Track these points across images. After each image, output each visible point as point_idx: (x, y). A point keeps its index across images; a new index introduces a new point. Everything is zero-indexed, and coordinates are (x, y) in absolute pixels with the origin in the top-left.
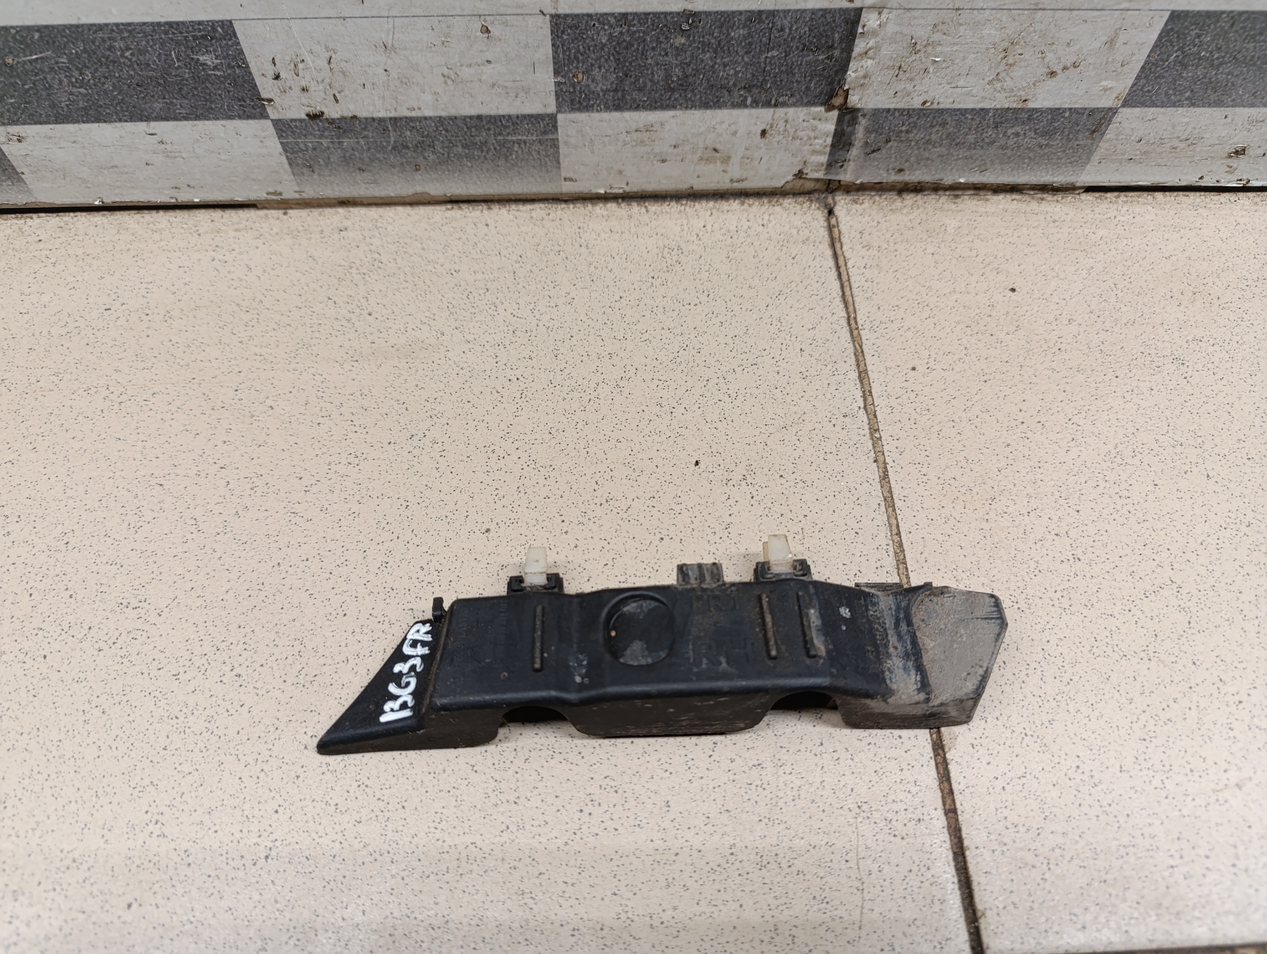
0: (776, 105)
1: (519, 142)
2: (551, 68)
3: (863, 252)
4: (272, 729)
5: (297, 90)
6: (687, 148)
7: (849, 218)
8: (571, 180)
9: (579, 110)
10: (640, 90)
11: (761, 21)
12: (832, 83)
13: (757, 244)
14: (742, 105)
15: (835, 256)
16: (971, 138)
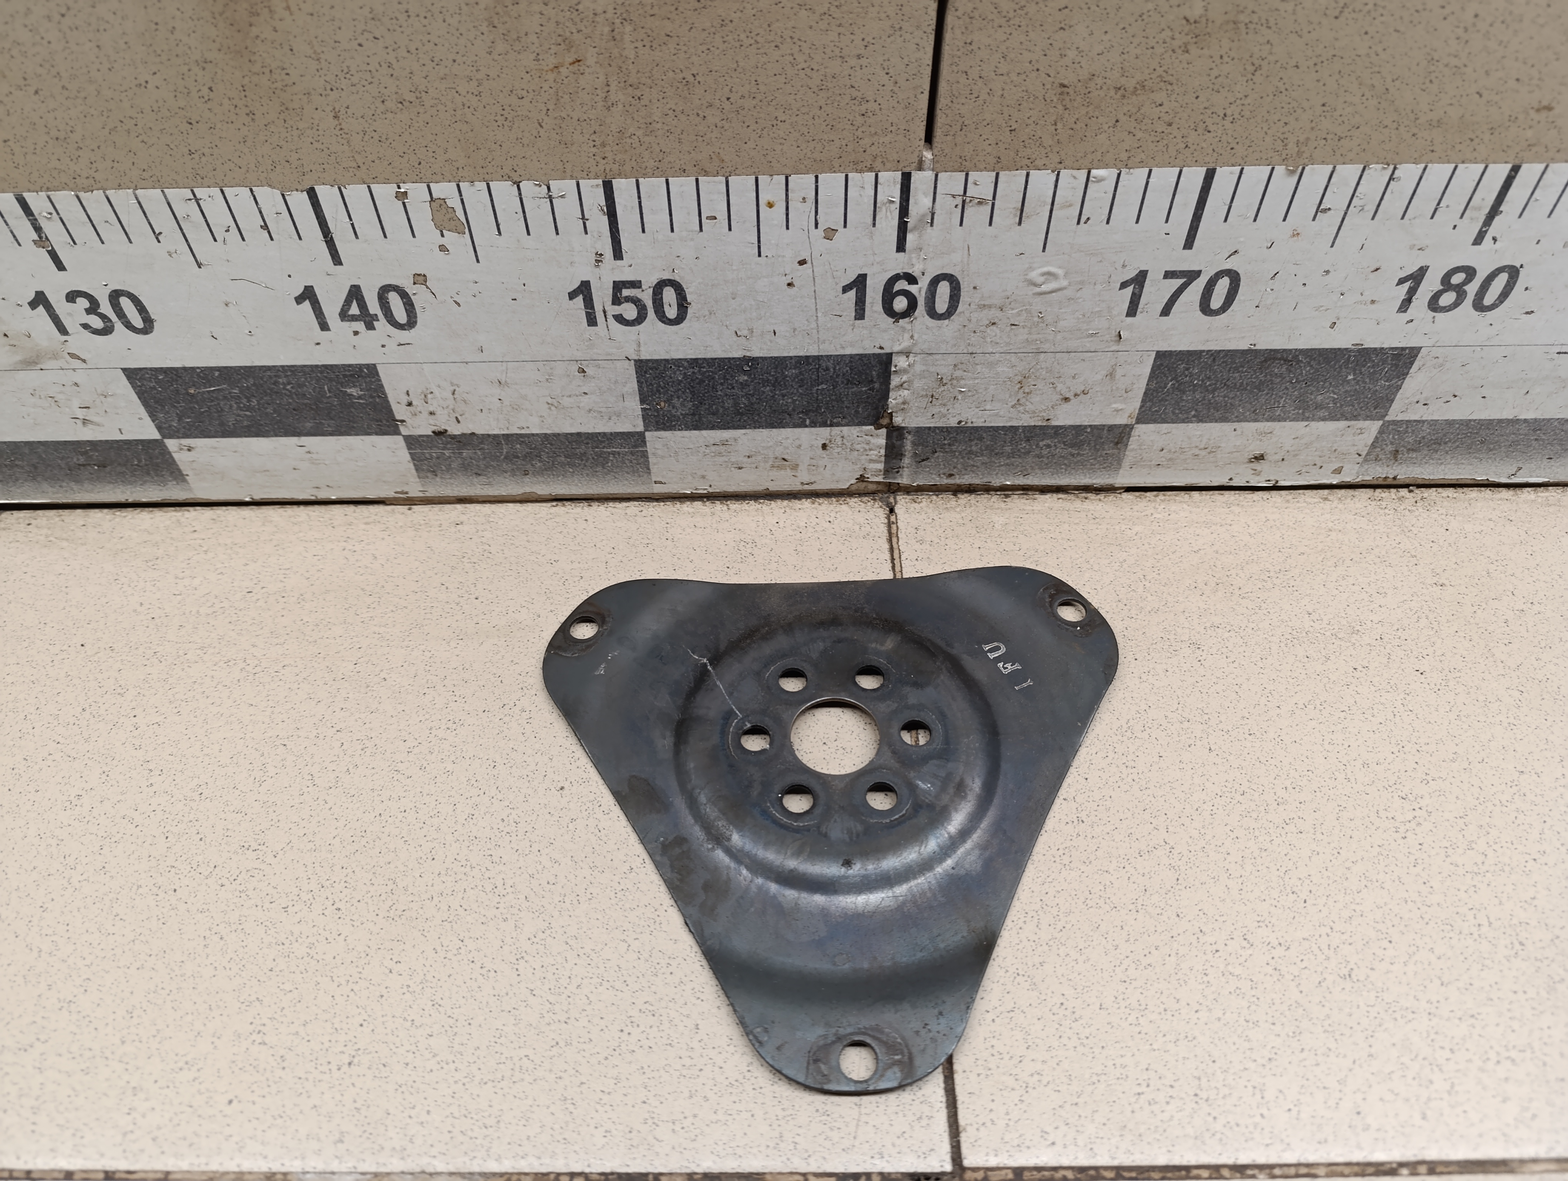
0: (831, 425)
1: (614, 453)
2: (638, 398)
3: (917, 546)
4: (363, 955)
5: (425, 414)
6: (759, 458)
7: (907, 515)
8: (661, 483)
9: (664, 429)
10: (714, 414)
11: (809, 364)
12: (876, 408)
13: (822, 538)
14: (802, 425)
15: (892, 549)
16: (1008, 449)
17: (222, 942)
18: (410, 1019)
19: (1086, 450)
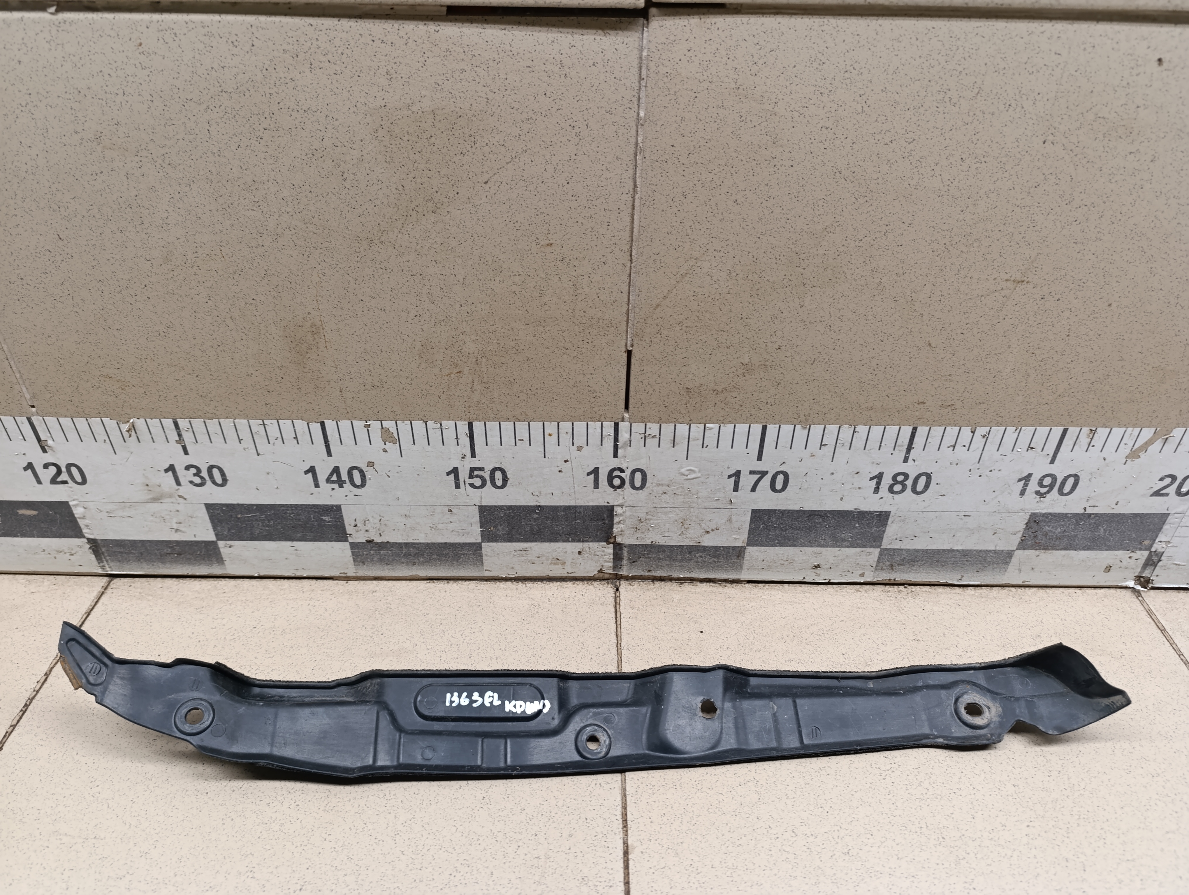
0: (583, 542)
1: (464, 554)
2: (479, 525)
3: (630, 610)
5: (363, 531)
6: (544, 558)
7: (625, 593)
8: (489, 571)
9: (492, 542)
10: (519, 534)
11: (570, 510)
12: (607, 533)
13: (577, 604)
14: (568, 541)
15: (616, 612)
16: (679, 557)
17: (232, 822)
18: (335, 866)
19: (722, 560)
